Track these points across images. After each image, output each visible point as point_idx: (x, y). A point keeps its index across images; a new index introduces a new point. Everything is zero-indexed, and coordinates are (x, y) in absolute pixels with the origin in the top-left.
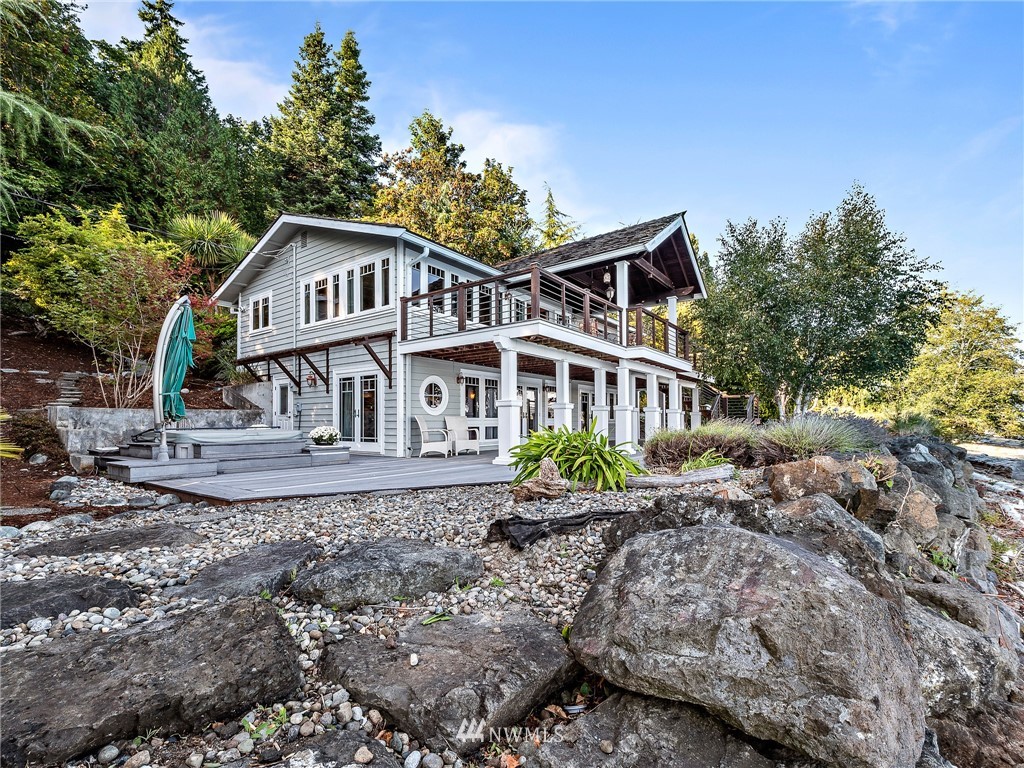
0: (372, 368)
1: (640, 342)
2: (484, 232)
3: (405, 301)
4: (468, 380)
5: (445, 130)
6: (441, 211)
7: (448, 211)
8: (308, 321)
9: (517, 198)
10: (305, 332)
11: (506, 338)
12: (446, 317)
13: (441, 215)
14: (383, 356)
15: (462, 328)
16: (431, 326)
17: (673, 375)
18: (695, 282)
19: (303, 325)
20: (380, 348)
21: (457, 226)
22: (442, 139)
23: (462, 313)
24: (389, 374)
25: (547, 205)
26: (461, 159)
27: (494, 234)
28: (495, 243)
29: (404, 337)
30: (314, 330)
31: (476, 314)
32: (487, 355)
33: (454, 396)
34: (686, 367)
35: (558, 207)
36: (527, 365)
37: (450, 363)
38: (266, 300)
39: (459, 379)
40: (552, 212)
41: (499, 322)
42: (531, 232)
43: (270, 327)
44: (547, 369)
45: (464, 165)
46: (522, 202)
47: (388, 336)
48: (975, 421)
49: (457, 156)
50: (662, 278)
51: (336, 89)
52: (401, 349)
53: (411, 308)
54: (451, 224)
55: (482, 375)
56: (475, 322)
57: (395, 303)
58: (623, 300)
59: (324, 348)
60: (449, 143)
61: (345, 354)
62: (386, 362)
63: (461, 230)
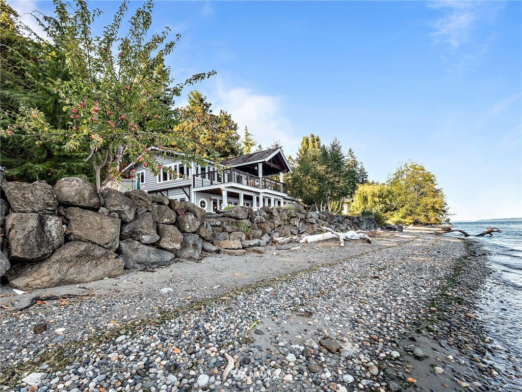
0: (184, 196)
1: (265, 188)
2: (220, 142)
3: (194, 175)
4: (214, 200)
5: (203, 97)
6: (202, 134)
7: (205, 134)
8: (160, 181)
9: (233, 127)
10: (158, 185)
11: (224, 187)
12: (207, 180)
13: (202, 136)
14: (188, 192)
15: (211, 184)
16: (202, 183)
17: (282, 198)
18: (287, 168)
19: (158, 182)
20: (187, 190)
21: (208, 140)
22: (202, 100)
23: (212, 179)
24: (189, 198)
25: (245, 131)
26: (210, 109)
27: (224, 143)
28: (224, 147)
29: (194, 187)
30: (163, 184)
31: (216, 178)
32: (218, 192)
33: (209, 205)
34: (285, 195)
35: (249, 132)
36: (230, 195)
37: (208, 194)
38: (143, 173)
39: (211, 199)
40: (247, 135)
41: (224, 182)
42: (239, 141)
43: (145, 182)
44: (236, 196)
45: (211, 111)
46: (235, 129)
47: (189, 186)
48: (421, 217)
49: (208, 107)
50: (276, 167)
51: (154, 77)
52: (193, 190)
53: (196, 178)
54: (206, 139)
55: (218, 198)
56: (216, 181)
57: (191, 176)
58: (260, 175)
59: (167, 190)
60: (204, 102)
61: (174, 192)
62: (188, 194)
63: (210, 142)
